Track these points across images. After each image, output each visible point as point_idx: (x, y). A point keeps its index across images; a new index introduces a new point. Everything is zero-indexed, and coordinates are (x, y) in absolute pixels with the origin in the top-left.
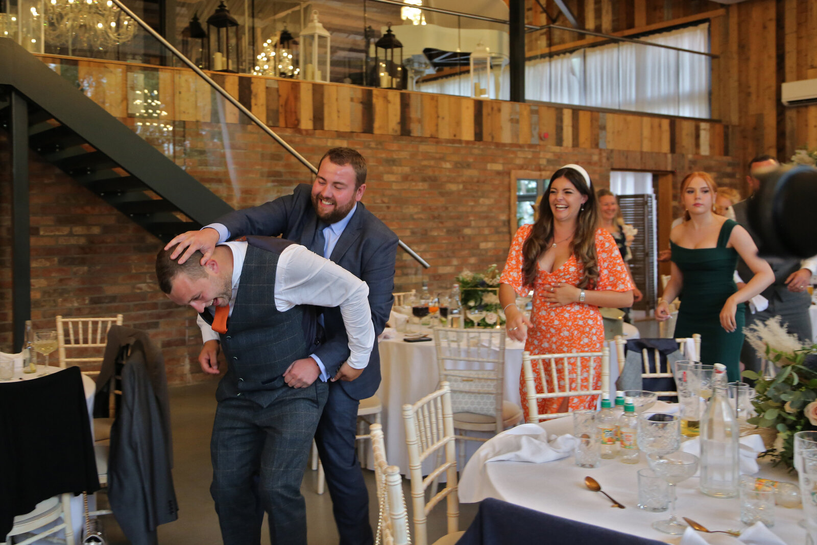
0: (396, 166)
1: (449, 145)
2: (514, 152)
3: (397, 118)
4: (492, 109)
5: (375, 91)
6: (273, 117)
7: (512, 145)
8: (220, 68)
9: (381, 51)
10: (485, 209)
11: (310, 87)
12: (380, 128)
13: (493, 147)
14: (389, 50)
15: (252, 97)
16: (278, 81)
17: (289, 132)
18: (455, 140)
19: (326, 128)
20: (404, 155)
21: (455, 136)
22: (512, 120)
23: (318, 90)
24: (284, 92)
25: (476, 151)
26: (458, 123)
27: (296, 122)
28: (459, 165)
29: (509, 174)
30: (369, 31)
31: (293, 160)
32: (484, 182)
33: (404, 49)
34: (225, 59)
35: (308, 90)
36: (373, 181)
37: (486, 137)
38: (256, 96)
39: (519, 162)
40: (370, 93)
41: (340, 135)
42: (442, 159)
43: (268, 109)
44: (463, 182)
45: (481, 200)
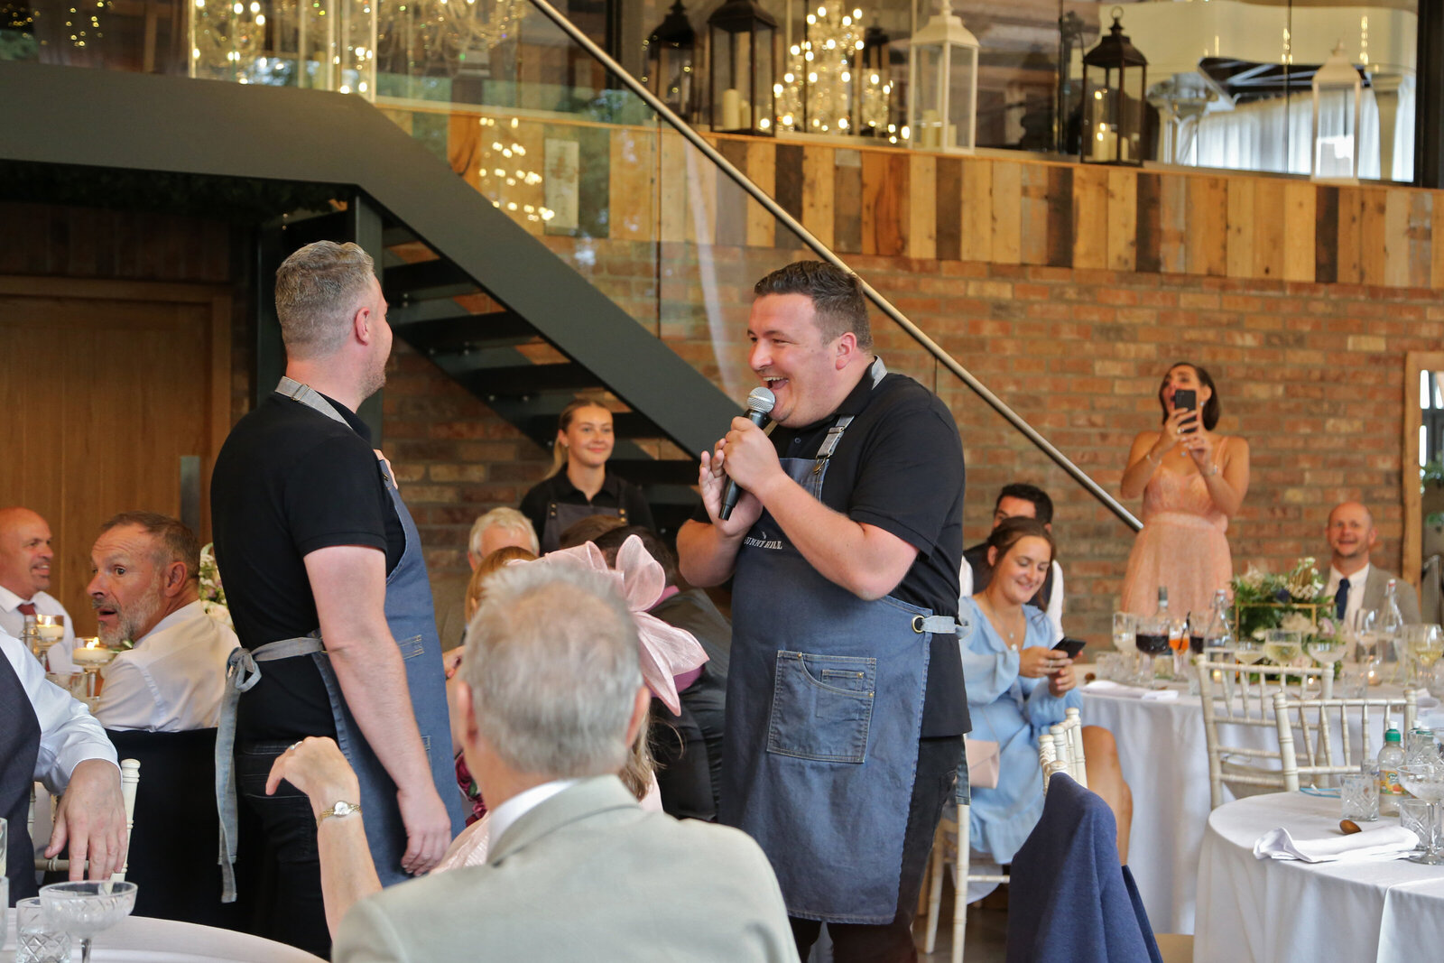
0: (1122, 340)
1: (1253, 292)
2: (1419, 310)
3: (1131, 233)
4: (1363, 205)
5: (1079, 171)
6: (847, 232)
7: (1411, 292)
8: (734, 125)
9: (1096, 74)
10: (1339, 443)
11: (932, 163)
12: (1088, 255)
13: (1362, 297)
14: (1115, 72)
15: (806, 189)
16: (861, 152)
17: (881, 267)
18: (1268, 282)
19: (965, 256)
20: (1144, 316)
21: (1267, 271)
22: (1412, 232)
23: (948, 170)
24: (872, 178)
25: (1319, 308)
26: (1277, 242)
27: (899, 243)
28: (1275, 341)
29: (1403, 361)
30: (1069, 24)
31: (891, 327)
32: (1337, 380)
33: (1149, 70)
34: (746, 104)
35: (928, 170)
36: (1069, 376)
37: (1346, 273)
38: (812, 185)
39: (1426, 332)
40: (1065, 177)
41: (996, 271)
42: (1236, 325)
43: (837, 216)
44: (1284, 380)
45: (1330, 424)
